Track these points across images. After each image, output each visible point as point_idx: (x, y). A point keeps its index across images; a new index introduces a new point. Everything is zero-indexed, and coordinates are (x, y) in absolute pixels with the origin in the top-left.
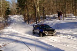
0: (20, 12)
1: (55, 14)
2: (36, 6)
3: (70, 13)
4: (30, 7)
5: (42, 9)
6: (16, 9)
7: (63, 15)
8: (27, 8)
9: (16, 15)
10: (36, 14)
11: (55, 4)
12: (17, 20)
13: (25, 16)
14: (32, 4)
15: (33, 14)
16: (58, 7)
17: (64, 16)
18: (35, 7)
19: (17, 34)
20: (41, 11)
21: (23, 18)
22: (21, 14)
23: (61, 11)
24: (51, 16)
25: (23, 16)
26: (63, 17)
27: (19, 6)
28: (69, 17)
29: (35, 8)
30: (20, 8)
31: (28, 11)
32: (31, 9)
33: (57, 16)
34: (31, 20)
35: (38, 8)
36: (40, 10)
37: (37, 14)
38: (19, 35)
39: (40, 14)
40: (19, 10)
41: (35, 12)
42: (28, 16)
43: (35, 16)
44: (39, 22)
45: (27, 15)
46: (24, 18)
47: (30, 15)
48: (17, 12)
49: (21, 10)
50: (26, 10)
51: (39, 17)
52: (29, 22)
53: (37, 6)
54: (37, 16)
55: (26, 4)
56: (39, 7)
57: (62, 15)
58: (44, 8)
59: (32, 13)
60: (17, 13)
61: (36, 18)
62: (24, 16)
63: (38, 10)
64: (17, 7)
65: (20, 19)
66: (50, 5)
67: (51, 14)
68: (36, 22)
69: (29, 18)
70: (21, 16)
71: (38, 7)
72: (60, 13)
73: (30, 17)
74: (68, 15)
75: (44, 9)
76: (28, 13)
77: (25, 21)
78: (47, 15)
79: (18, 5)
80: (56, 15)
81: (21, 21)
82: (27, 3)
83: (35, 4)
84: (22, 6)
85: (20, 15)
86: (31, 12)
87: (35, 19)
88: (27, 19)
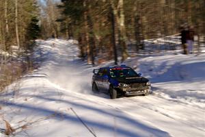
0: (69, 29)
1: (173, 37)
2: (115, 12)
4: (97, 16)
5: (133, 19)
6: (58, 20)
7: (196, 38)
8: (88, 18)
9: (57, 40)
10: (114, 37)
11: (172, 5)
12: (60, 52)
13: (83, 42)
14: (103, 7)
15: (107, 36)
16: (181, 15)
17: (199, 43)
18: (113, 14)
19: (61, 94)
20: (129, 26)
21: (77, 49)
22: (71, 36)
23: (192, 27)
24: (161, 41)
25: (77, 42)
26: (195, 44)
27: (65, 12)
29: (112, 19)
30: (69, 19)
31: (91, 26)
32: (100, 22)
33: (179, 43)
34: (100, 54)
35: (120, 17)
36: (127, 22)
37: (117, 35)
39: (127, 35)
40: (65, 24)
41: (113, 28)
42: (92, 41)
43: (113, 40)
44: (123, 60)
45: (88, 39)
46: (81, 48)
47: (98, 38)
48: (59, 29)
49: (70, 24)
50: (86, 23)
51: (124, 43)
52: (93, 60)
53: (119, 13)
54: (117, 42)
55: (85, 5)
56: (124, 13)
57: (193, 39)
58: (137, 19)
59: (102, 33)
60: (59, 33)
61: (115, 48)
62: (80, 40)
63: (121, 23)
64: (60, 16)
65: (69, 49)
66: (157, 9)
67: (161, 37)
68: (116, 60)
69: (95, 47)
70: (71, 41)
71: (122, 16)
73: (97, 45)
75: (140, 22)
76: (91, 33)
77: (83, 56)
78: (148, 38)
79: (62, 9)
80: (175, 39)
82: (88, 4)
83: (113, 6)
85: (69, 39)
86: (102, 29)
87: (112, 49)
88: (88, 51)
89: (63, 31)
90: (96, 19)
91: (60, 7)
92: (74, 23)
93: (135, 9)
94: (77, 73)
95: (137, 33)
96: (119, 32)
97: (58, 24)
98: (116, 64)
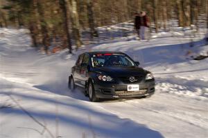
0: (19, 17)
1: (126, 23)
4: (48, 4)
5: (85, 6)
6: (5, 8)
8: (38, 5)
9: (6, 29)
12: (10, 43)
13: (35, 31)
15: (60, 24)
20: (82, 13)
21: (29, 38)
22: (21, 25)
25: (28, 31)
30: (18, 6)
31: (41, 14)
34: (54, 43)
40: (13, 12)
42: (44, 30)
44: (77, 49)
45: (40, 28)
46: (33, 37)
48: (7, 17)
49: (19, 12)
50: (36, 10)
51: (78, 31)
54: (71, 31)
59: (54, 21)
60: (8, 22)
61: (68, 36)
62: (31, 29)
63: (73, 10)
65: (21, 39)
68: (70, 48)
69: (48, 36)
70: (22, 30)
71: (74, 3)
73: (50, 33)
76: (42, 21)
77: (36, 46)
85: (20, 28)
87: (66, 38)
88: (41, 40)
89: (12, 19)
90: (47, 6)
92: (24, 11)
97: (6, 11)
98: (70, 52)
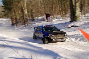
0: (7, 15)
1: (44, 16)
2: (24, 8)
3: (58, 14)
4: (17, 10)
5: (30, 11)
6: (2, 12)
7: (51, 16)
8: (14, 10)
9: (3, 19)
10: (24, 17)
14: (19, 7)
15: (21, 17)
17: (52, 18)
18: (22, 9)
19: (5, 38)
20: (29, 13)
21: (11, 22)
22: (8, 17)
24: (40, 18)
26: (51, 18)
27: (5, 9)
28: (57, 19)
29: (22, 11)
30: (7, 11)
31: (15, 13)
32: (19, 12)
33: (46, 18)
34: (19, 23)
35: (25, 10)
37: (25, 16)
38: (6, 39)
39: (28, 16)
40: (5, 13)
41: (23, 14)
42: (16, 19)
43: (23, 18)
44: (27, 25)
45: (14, 18)
46: (12, 21)
47: (18, 17)
48: (3, 15)
49: (7, 13)
50: (13, 12)
51: (27, 19)
52: (17, 25)
53: (25, 9)
54: (25, 19)
55: (12, 6)
56: (27, 9)
57: (50, 17)
59: (19, 16)
61: (24, 21)
62: (11, 19)
63: (26, 12)
64: (3, 10)
65: (8, 22)
66: (38, 7)
67: (40, 16)
68: (25, 25)
69: (17, 21)
70: (8, 19)
71: (26, 9)
72: (48, 15)
74: (56, 16)
76: (15, 16)
77: (13, 24)
78: (35, 17)
81: (8, 25)
83: (23, 6)
84: (9, 8)
86: (19, 14)
87: (23, 21)
88: (15, 22)
89: (5, 15)
90: (17, 11)
91: (3, 6)
92: (9, 13)
93: (30, 7)
94: (11, 31)
95: (32, 16)
96: (25, 15)
97: (2, 13)
98: (25, 26)
